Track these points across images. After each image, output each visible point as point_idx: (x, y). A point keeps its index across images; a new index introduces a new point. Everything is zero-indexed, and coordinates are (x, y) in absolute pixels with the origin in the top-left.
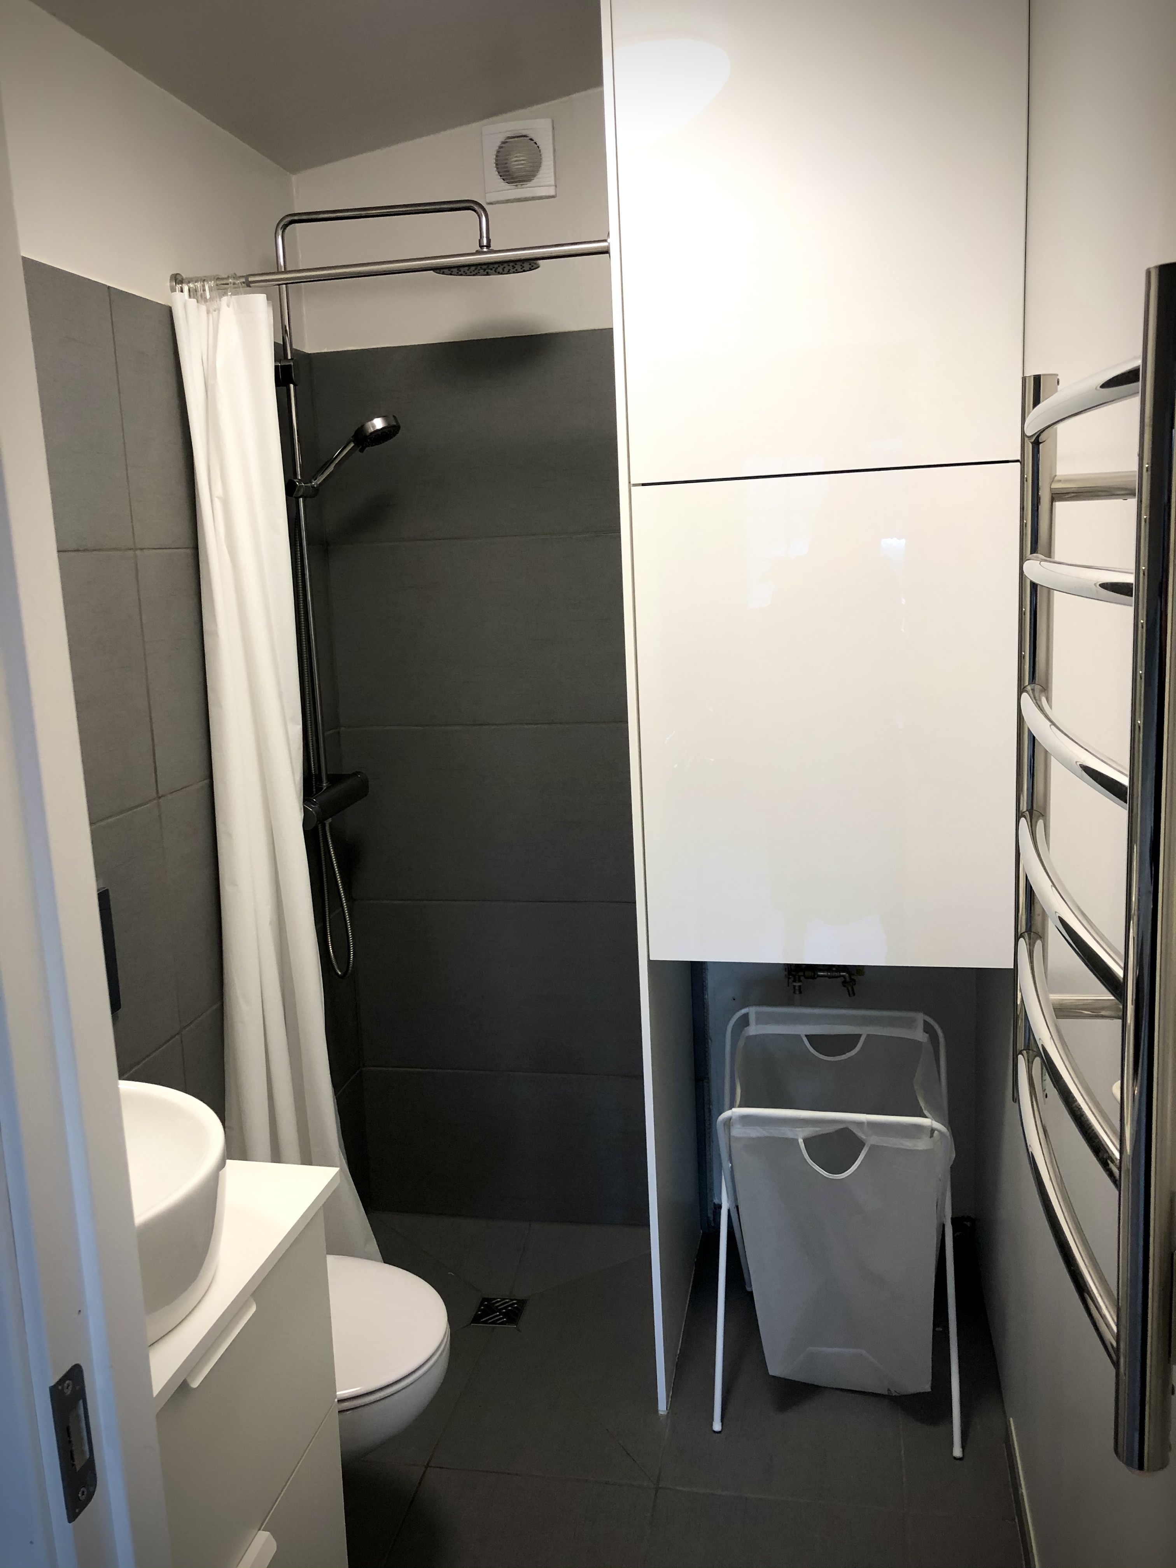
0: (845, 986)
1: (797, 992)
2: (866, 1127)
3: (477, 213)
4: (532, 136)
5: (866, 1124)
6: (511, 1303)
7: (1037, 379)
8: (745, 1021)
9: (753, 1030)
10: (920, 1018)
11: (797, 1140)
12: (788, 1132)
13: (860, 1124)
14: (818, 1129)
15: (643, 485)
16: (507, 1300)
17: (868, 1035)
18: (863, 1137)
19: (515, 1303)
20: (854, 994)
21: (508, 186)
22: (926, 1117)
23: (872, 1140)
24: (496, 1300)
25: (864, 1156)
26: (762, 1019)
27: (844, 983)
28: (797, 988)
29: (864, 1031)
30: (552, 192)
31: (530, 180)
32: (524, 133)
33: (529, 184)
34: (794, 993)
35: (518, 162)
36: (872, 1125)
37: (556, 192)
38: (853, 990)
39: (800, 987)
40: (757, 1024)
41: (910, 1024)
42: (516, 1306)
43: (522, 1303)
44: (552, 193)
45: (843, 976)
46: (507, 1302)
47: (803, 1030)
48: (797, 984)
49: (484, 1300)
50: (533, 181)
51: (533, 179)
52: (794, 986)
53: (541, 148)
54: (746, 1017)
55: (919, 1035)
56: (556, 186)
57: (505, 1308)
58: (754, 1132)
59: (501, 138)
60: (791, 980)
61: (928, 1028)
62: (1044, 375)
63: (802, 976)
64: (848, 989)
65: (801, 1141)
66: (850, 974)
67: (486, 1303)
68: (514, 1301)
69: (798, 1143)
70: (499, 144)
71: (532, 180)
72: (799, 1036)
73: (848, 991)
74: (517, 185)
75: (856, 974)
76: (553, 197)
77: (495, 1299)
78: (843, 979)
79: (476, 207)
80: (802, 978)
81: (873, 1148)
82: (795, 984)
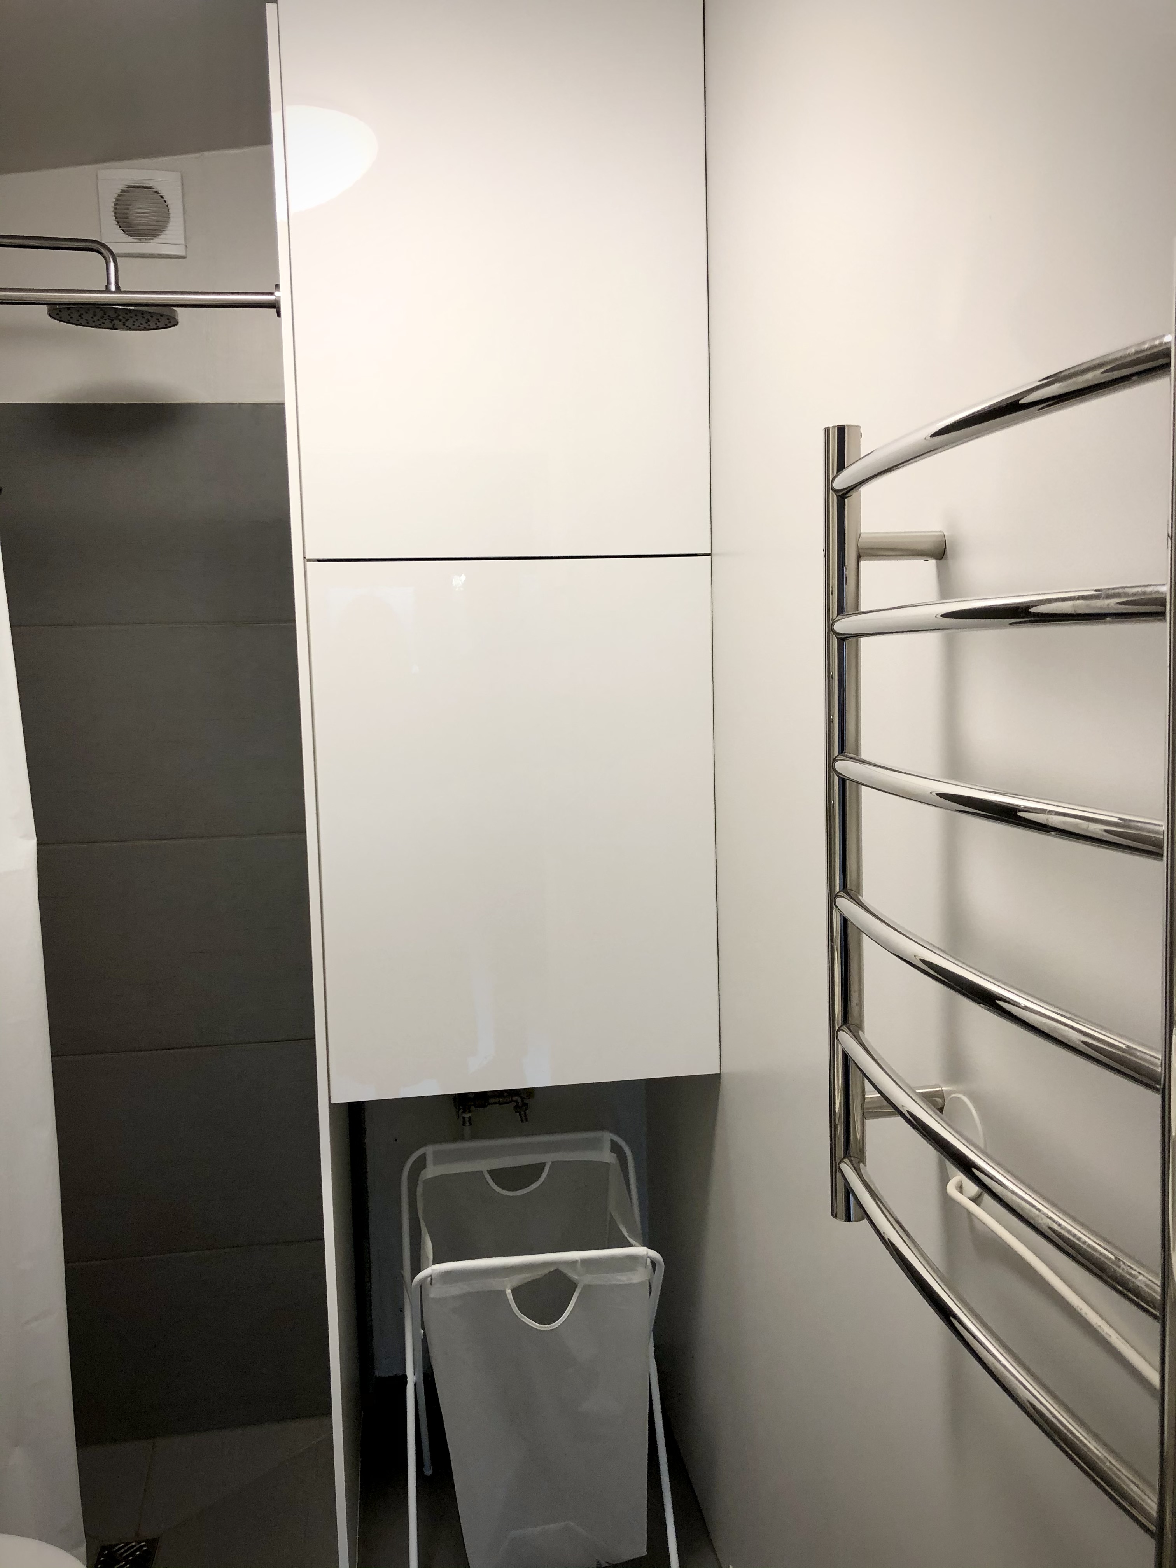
0: (516, 1112)
1: (468, 1124)
2: (579, 1264)
3: (104, 257)
4: (159, 188)
5: (580, 1261)
6: (138, 1546)
7: (841, 430)
8: (421, 1163)
9: (431, 1172)
10: (608, 1137)
11: (504, 1292)
12: (495, 1284)
13: (572, 1263)
14: (528, 1275)
15: (319, 560)
16: (133, 1544)
17: (553, 1162)
18: (574, 1276)
19: (144, 1546)
20: (527, 1120)
21: (131, 239)
22: (632, 1246)
23: (584, 1279)
24: (118, 1547)
25: (577, 1297)
26: (440, 1159)
27: (517, 1108)
28: (467, 1120)
29: (548, 1158)
30: (180, 251)
31: (155, 236)
32: (151, 184)
33: (156, 240)
34: (464, 1125)
35: (141, 213)
36: (585, 1262)
37: (186, 254)
38: (526, 1116)
39: (470, 1117)
40: (434, 1165)
41: (594, 1145)
42: (145, 1548)
43: (153, 1543)
44: (183, 253)
45: (516, 1101)
46: (133, 1546)
47: (483, 1166)
48: (467, 1115)
49: (103, 1548)
50: (160, 237)
51: (161, 235)
52: (464, 1118)
53: (169, 202)
54: (423, 1157)
55: (608, 1157)
56: (186, 246)
57: (131, 1554)
58: (455, 1290)
59: (121, 186)
60: (461, 1111)
61: (615, 1148)
62: (848, 426)
63: (472, 1105)
64: (520, 1115)
65: (509, 1291)
66: (522, 1098)
67: (106, 1552)
68: (143, 1544)
69: (506, 1294)
70: (119, 192)
71: (158, 235)
72: (481, 1172)
73: (521, 1117)
74: (140, 239)
75: (526, 1097)
76: (184, 257)
77: (116, 1545)
78: (515, 1104)
79: (102, 249)
80: (473, 1108)
81: (587, 1287)
82: (464, 1115)
